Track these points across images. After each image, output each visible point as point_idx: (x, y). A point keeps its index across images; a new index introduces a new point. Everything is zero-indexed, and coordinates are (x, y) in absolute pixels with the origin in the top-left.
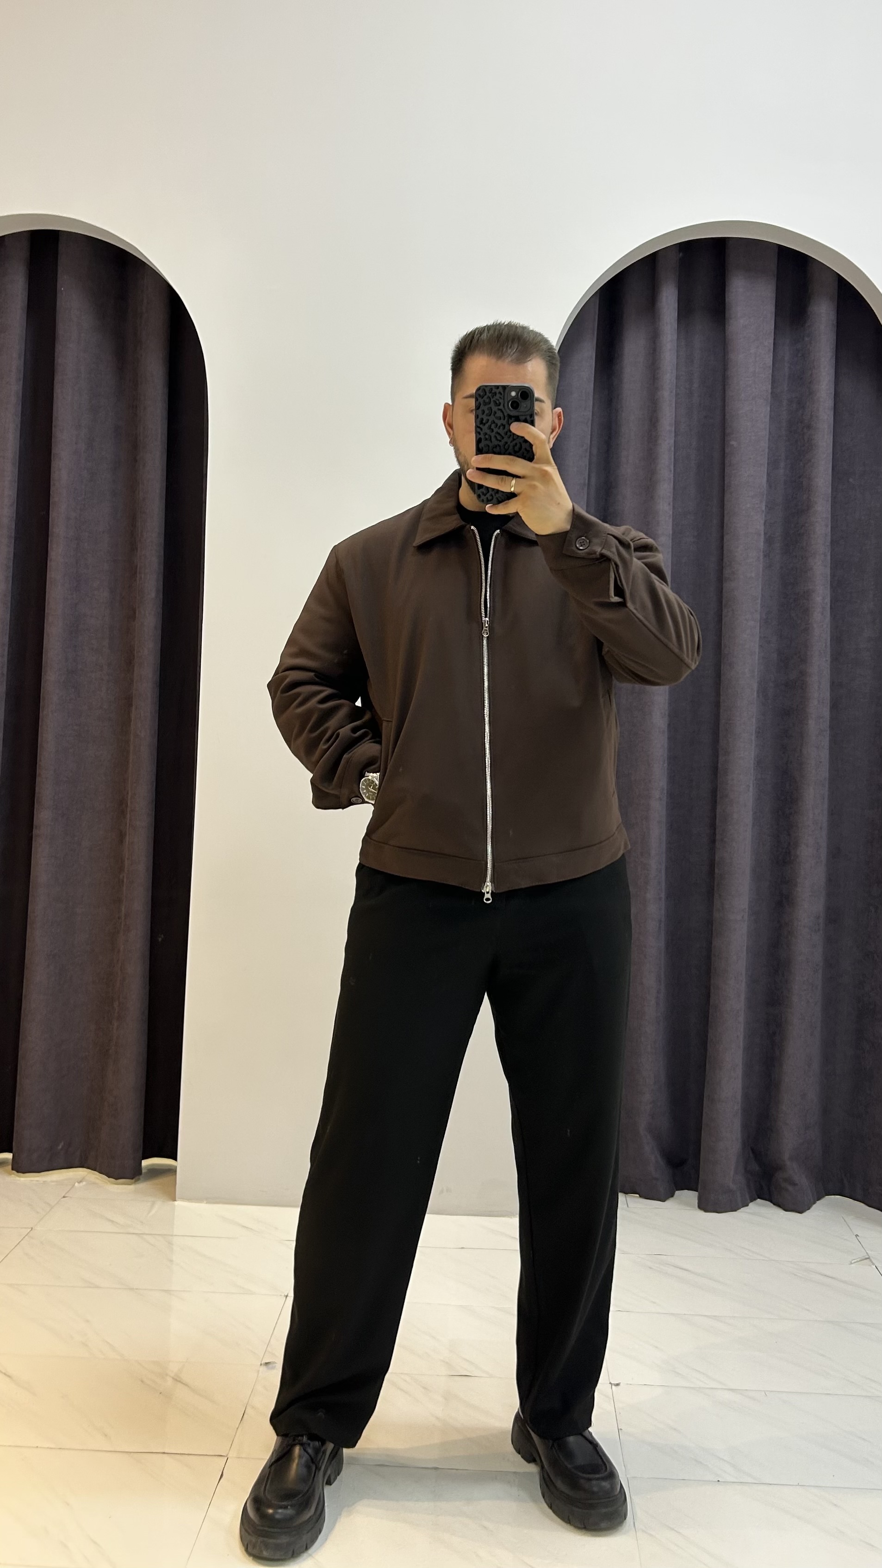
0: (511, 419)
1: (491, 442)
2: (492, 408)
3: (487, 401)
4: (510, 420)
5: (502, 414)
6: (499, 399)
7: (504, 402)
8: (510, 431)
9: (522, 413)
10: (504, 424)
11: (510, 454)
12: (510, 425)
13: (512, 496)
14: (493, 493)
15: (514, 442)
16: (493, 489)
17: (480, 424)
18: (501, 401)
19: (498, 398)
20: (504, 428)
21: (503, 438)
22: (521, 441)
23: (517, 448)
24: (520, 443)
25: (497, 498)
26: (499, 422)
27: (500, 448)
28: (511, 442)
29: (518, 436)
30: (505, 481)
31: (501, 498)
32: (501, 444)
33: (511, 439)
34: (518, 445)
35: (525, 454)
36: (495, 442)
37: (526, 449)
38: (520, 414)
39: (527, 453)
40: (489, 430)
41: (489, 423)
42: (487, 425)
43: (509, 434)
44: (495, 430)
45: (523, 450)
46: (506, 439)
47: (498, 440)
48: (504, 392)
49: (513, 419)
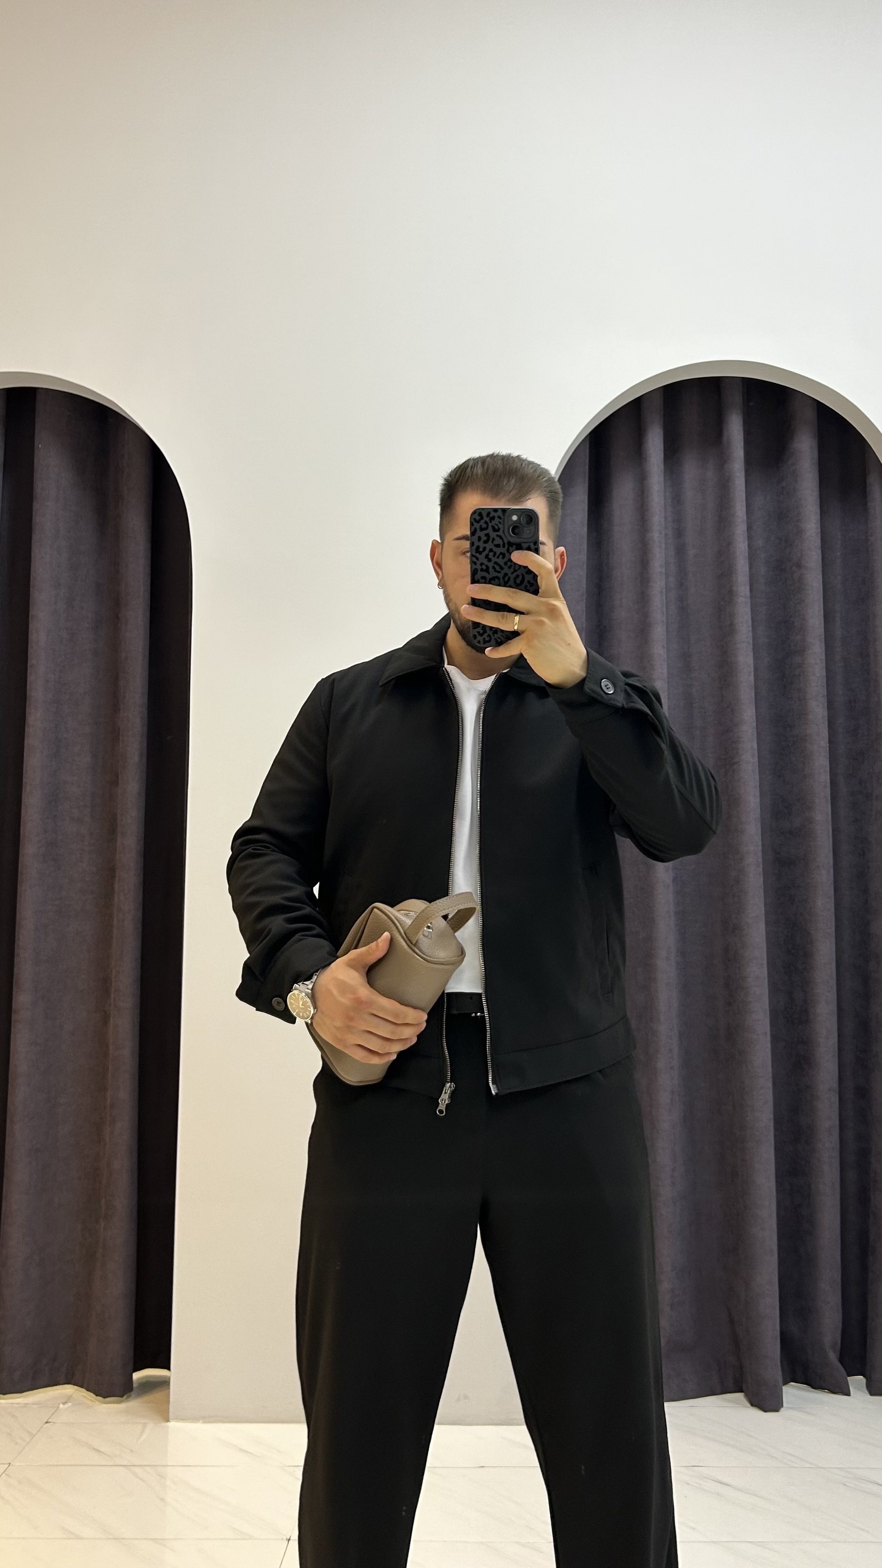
0: (512, 547)
1: (489, 574)
2: (490, 535)
3: (484, 526)
4: (510, 547)
5: (501, 540)
6: (499, 524)
7: (504, 528)
8: (510, 560)
9: (525, 540)
10: (503, 552)
11: (511, 587)
12: (510, 554)
13: (515, 634)
14: (491, 633)
15: (515, 574)
16: (491, 628)
17: (476, 552)
18: (501, 526)
19: (497, 523)
20: (503, 558)
21: (502, 568)
22: (523, 571)
23: (518, 581)
24: (522, 575)
25: (495, 639)
26: (498, 551)
27: (499, 581)
28: (512, 573)
29: (520, 566)
30: (507, 618)
31: (500, 638)
32: (501, 575)
33: (512, 570)
34: (521, 577)
35: (528, 588)
36: (493, 574)
37: (529, 582)
38: (522, 540)
39: (531, 586)
40: (487, 560)
41: (487, 552)
42: (484, 554)
43: (509, 564)
44: (494, 559)
45: (526, 583)
46: (506, 570)
47: (496, 571)
48: (504, 515)
49: (514, 546)
